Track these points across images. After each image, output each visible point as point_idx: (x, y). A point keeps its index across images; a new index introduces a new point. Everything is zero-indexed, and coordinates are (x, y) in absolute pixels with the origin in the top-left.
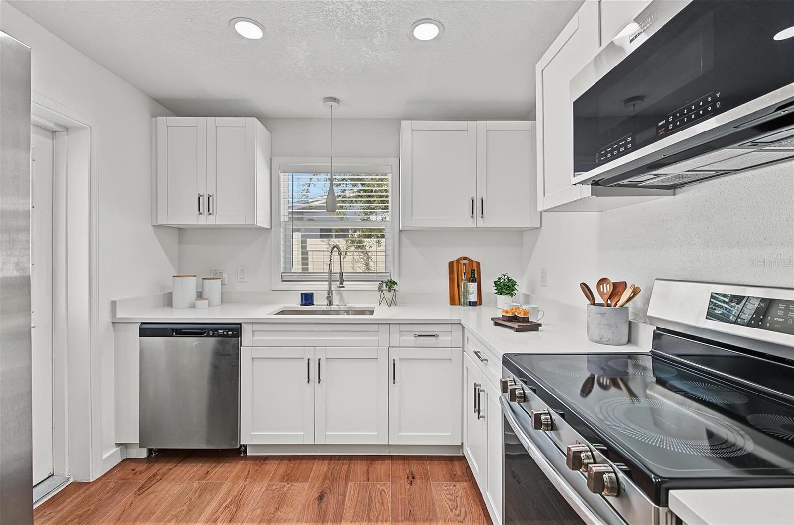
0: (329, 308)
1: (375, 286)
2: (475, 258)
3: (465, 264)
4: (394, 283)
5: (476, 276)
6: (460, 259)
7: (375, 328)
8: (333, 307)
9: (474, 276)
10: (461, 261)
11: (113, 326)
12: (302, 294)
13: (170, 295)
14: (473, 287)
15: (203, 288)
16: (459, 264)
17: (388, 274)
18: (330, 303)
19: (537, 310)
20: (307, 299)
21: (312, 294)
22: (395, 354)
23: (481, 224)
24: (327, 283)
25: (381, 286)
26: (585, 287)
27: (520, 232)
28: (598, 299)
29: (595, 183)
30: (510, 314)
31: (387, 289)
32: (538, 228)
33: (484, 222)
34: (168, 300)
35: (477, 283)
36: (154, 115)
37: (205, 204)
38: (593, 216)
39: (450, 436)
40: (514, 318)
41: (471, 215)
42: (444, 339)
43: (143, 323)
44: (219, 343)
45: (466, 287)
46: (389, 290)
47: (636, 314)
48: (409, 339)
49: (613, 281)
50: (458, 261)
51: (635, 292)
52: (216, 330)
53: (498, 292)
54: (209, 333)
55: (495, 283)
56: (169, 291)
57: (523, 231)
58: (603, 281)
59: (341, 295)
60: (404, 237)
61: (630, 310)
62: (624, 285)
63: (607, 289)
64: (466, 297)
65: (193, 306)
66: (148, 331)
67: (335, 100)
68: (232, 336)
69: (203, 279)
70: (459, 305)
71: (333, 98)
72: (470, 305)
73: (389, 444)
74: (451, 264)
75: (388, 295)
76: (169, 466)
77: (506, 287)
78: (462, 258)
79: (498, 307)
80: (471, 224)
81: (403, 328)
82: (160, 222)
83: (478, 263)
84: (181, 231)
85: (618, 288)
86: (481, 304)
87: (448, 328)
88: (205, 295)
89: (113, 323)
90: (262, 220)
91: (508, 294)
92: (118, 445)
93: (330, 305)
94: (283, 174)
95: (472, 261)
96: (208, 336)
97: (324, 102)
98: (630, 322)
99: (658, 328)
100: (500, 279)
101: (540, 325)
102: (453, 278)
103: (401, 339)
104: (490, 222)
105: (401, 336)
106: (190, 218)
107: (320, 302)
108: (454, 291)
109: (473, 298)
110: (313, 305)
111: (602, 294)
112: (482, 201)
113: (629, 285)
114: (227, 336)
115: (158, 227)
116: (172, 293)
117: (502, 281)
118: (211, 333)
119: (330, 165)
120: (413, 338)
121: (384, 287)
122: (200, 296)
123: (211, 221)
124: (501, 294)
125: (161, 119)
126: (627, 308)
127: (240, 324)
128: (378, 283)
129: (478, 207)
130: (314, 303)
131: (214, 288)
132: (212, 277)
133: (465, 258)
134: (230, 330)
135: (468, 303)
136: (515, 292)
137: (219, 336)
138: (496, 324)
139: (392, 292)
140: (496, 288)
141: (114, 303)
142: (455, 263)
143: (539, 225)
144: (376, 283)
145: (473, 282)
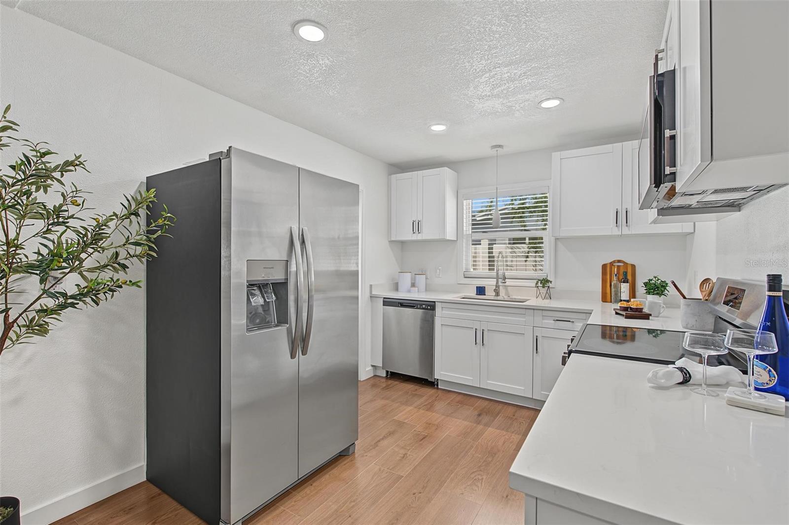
0: (496, 298)
1: (533, 283)
2: (629, 261)
3: (618, 266)
4: (548, 281)
5: (630, 277)
6: (614, 262)
7: (523, 311)
8: (499, 298)
9: (626, 278)
10: (614, 264)
11: (371, 299)
12: (477, 287)
13: (397, 284)
14: (626, 286)
15: (415, 280)
16: (613, 267)
18: (497, 294)
20: (481, 291)
21: (485, 287)
22: (538, 332)
23: (626, 231)
24: (495, 280)
25: (537, 284)
27: (682, 236)
31: (542, 285)
32: (692, 233)
33: (629, 230)
34: (396, 288)
35: (628, 284)
36: (390, 174)
37: (417, 227)
40: (627, 309)
41: (615, 224)
42: (578, 325)
43: (384, 298)
44: (424, 313)
45: (617, 288)
46: (543, 287)
48: (549, 322)
50: (612, 264)
52: (422, 305)
53: (646, 292)
54: (417, 307)
55: (646, 284)
56: (397, 282)
57: (685, 236)
58: (706, 281)
59: (507, 290)
60: (560, 244)
63: (709, 287)
64: (617, 296)
65: (409, 291)
66: (387, 302)
67: (500, 146)
68: (430, 310)
69: (415, 274)
70: (611, 302)
71: (497, 145)
73: (533, 398)
74: (604, 267)
75: (543, 291)
76: (396, 383)
78: (616, 261)
80: (616, 232)
81: (545, 313)
82: (393, 239)
83: (633, 266)
84: (403, 243)
88: (416, 284)
89: (371, 297)
90: (450, 234)
92: (373, 366)
93: (497, 296)
94: (465, 201)
95: (627, 264)
96: (417, 308)
97: (491, 149)
100: (650, 280)
101: (651, 315)
102: (606, 279)
103: (543, 321)
105: (543, 319)
106: (408, 236)
107: (490, 293)
108: (606, 290)
110: (485, 295)
112: (627, 212)
114: (427, 309)
115: (391, 242)
116: (398, 283)
118: (419, 306)
119: (496, 191)
120: (553, 322)
121: (539, 284)
122: (413, 285)
123: (419, 237)
125: (394, 176)
127: (435, 302)
128: (535, 281)
129: (622, 217)
130: (486, 294)
131: (421, 280)
132: (420, 273)
133: (619, 261)
134: (429, 306)
135: (619, 301)
137: (423, 309)
138: (617, 313)
139: (547, 288)
140: (645, 288)
141: (371, 286)
142: (609, 266)
143: (693, 231)
144: (534, 281)
145: (624, 282)
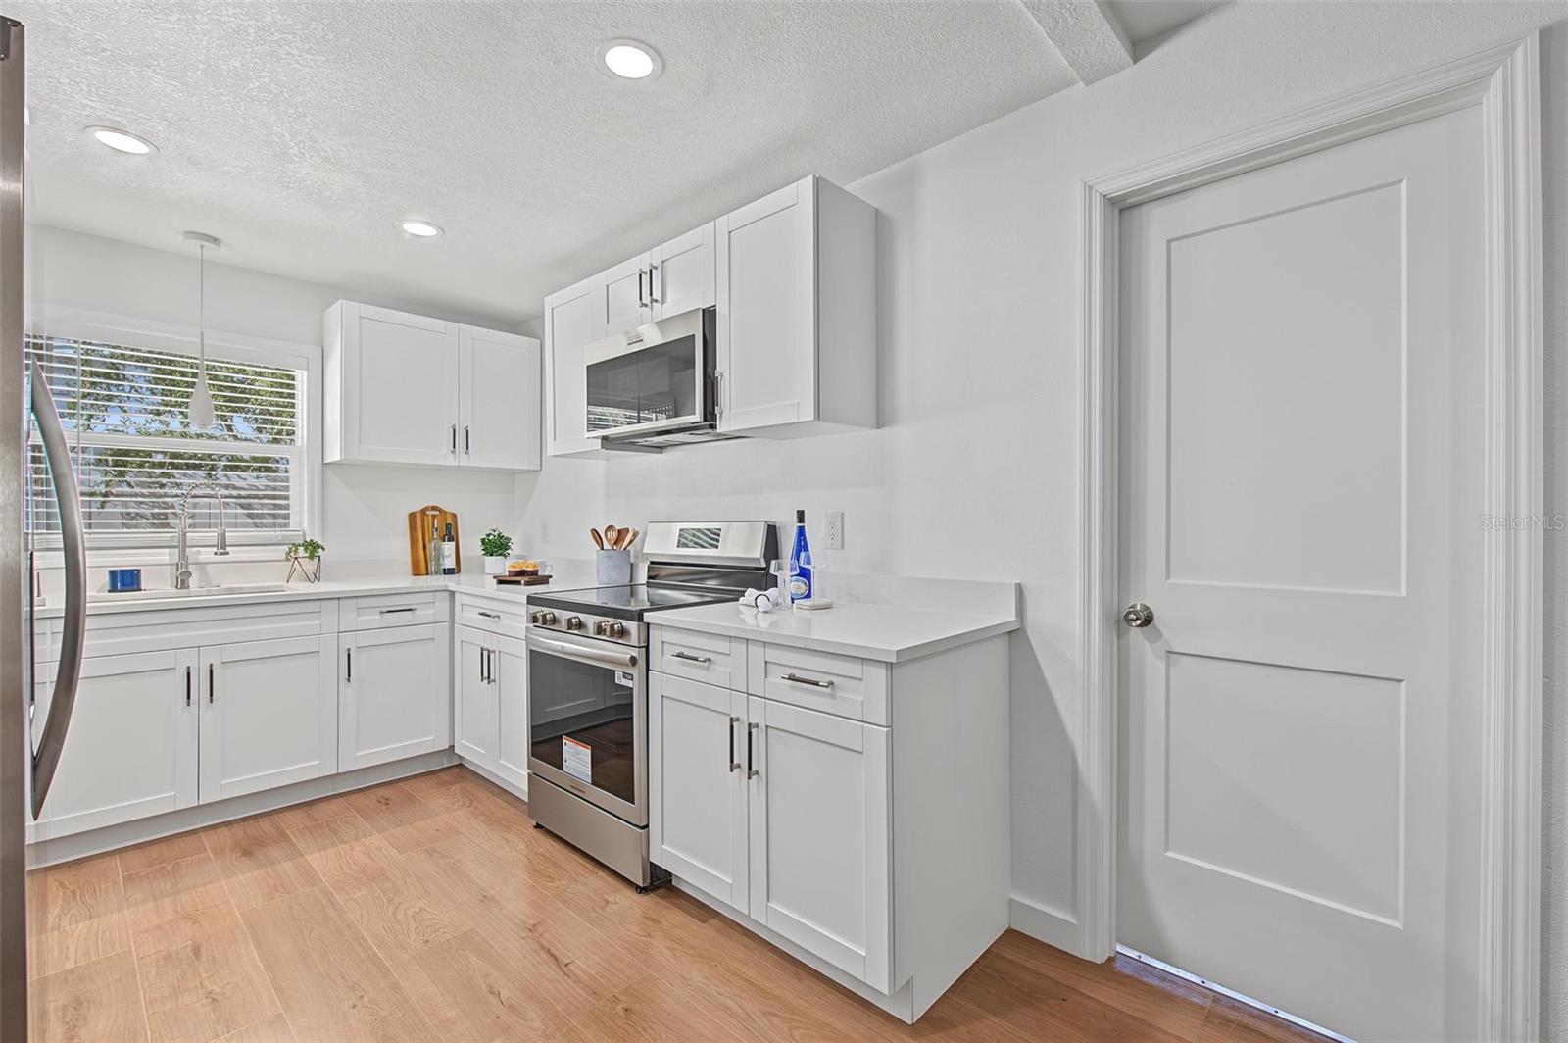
1: (277, 552)
2: (448, 508)
3: (434, 516)
4: (320, 547)
5: (453, 533)
6: (427, 508)
7: (315, 606)
8: (193, 591)
9: (450, 534)
10: (427, 513)
12: (113, 573)
14: (448, 548)
16: (425, 517)
17: (301, 533)
18: (182, 582)
19: (544, 564)
20: (126, 581)
21: (138, 570)
22: (350, 642)
23: (464, 461)
25: (293, 551)
26: (595, 532)
27: (512, 473)
28: (606, 546)
29: (604, 439)
30: (518, 569)
31: (305, 555)
32: (536, 471)
33: (469, 460)
35: (453, 542)
38: (601, 463)
39: (434, 740)
40: (522, 573)
41: (452, 449)
42: (423, 613)
45: (438, 550)
46: (311, 557)
47: (636, 557)
48: (373, 618)
49: (618, 528)
50: (423, 511)
51: (635, 535)
53: (486, 553)
55: (483, 541)
57: (514, 473)
58: (610, 528)
60: (331, 475)
61: (632, 554)
62: (627, 530)
63: (613, 535)
64: (438, 564)
70: (428, 574)
72: (445, 574)
74: (412, 516)
77: (496, 546)
78: (430, 508)
79: (487, 572)
80: (451, 461)
81: (362, 602)
83: (454, 516)
85: (622, 534)
86: (459, 572)
87: (429, 597)
91: (501, 555)
93: (183, 589)
95: (444, 511)
97: (189, 240)
98: (632, 564)
99: (652, 562)
100: (489, 535)
101: (552, 577)
102: (417, 537)
103: (359, 618)
104: (476, 459)
105: (358, 615)
107: (157, 587)
108: (418, 556)
109: (450, 563)
110: (141, 590)
111: (608, 541)
112: (467, 432)
113: (630, 530)
117: (491, 537)
120: (380, 616)
121: (300, 553)
124: (491, 555)
126: (629, 551)
128: (286, 548)
129: (462, 439)
133: (434, 508)
135: (442, 571)
136: (509, 551)
138: (500, 582)
139: (317, 559)
140: (483, 548)
142: (419, 515)
143: (538, 468)
144: (284, 547)
145: (449, 541)
